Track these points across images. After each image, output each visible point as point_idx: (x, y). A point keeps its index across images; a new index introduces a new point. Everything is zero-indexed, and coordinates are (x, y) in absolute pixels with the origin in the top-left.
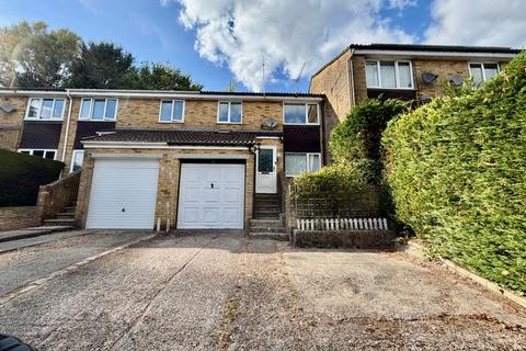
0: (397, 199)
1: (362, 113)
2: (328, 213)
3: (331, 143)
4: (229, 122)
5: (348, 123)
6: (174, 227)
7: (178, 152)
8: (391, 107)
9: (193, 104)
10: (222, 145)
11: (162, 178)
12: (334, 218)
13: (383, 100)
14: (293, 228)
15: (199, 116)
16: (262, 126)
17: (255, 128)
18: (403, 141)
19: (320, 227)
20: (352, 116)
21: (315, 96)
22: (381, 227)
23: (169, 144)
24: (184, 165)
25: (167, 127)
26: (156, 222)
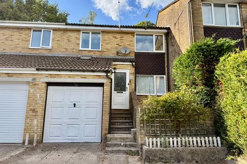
0: (228, 123)
1: (200, 49)
2: (171, 131)
3: (174, 70)
4: (90, 49)
5: (189, 57)
6: (40, 141)
7: (45, 76)
8: (222, 45)
9: (59, 33)
10: (84, 71)
11: (31, 98)
12: (177, 136)
13: (216, 39)
14: (142, 145)
15: (64, 44)
16: (118, 53)
17: (111, 54)
18: (233, 77)
19: (165, 145)
20: (191, 51)
21: (161, 28)
22: (216, 145)
23: (37, 70)
24: (50, 87)
25: (37, 52)
26: (24, 137)
